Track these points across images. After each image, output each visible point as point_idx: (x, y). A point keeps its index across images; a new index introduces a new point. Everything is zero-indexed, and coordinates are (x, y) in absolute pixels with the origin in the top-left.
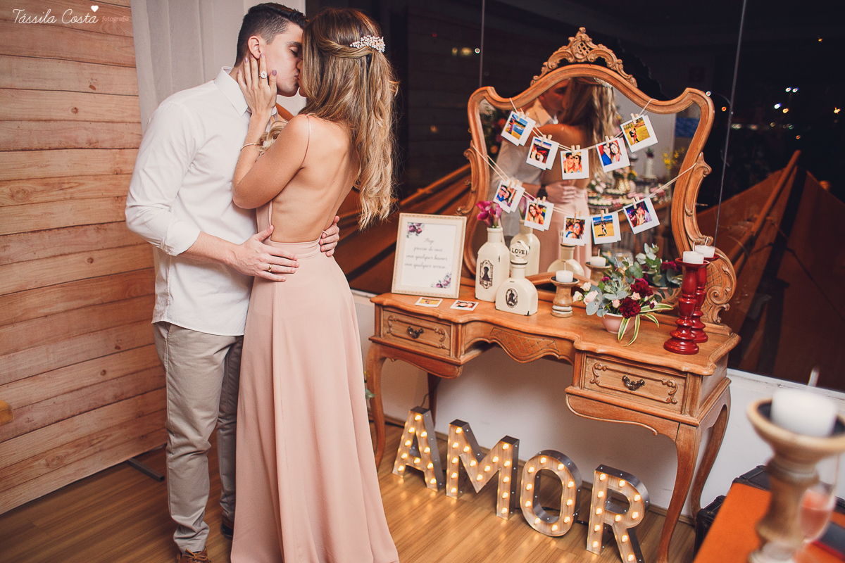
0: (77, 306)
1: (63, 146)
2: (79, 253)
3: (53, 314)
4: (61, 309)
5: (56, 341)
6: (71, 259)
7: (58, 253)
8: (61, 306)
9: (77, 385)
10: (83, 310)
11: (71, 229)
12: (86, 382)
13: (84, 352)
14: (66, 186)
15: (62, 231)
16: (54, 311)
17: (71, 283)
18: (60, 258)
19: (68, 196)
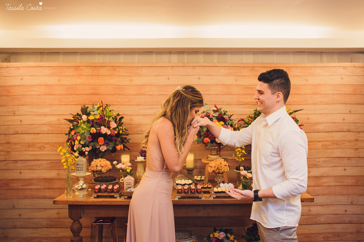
0: (339, 185)
1: (339, 131)
2: (341, 166)
3: (331, 186)
4: (333, 185)
5: (331, 195)
6: (338, 168)
7: (334, 166)
8: (333, 184)
9: (336, 213)
10: (341, 186)
11: (339, 158)
12: (339, 212)
13: (339, 201)
14: (339, 144)
15: (336, 158)
16: (331, 185)
17: (338, 176)
18: (335, 167)
19: (339, 147)
